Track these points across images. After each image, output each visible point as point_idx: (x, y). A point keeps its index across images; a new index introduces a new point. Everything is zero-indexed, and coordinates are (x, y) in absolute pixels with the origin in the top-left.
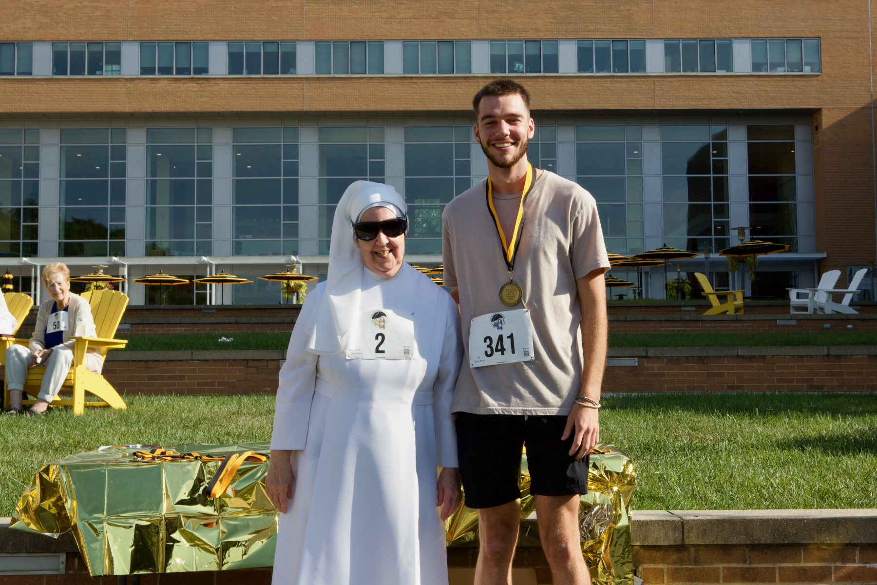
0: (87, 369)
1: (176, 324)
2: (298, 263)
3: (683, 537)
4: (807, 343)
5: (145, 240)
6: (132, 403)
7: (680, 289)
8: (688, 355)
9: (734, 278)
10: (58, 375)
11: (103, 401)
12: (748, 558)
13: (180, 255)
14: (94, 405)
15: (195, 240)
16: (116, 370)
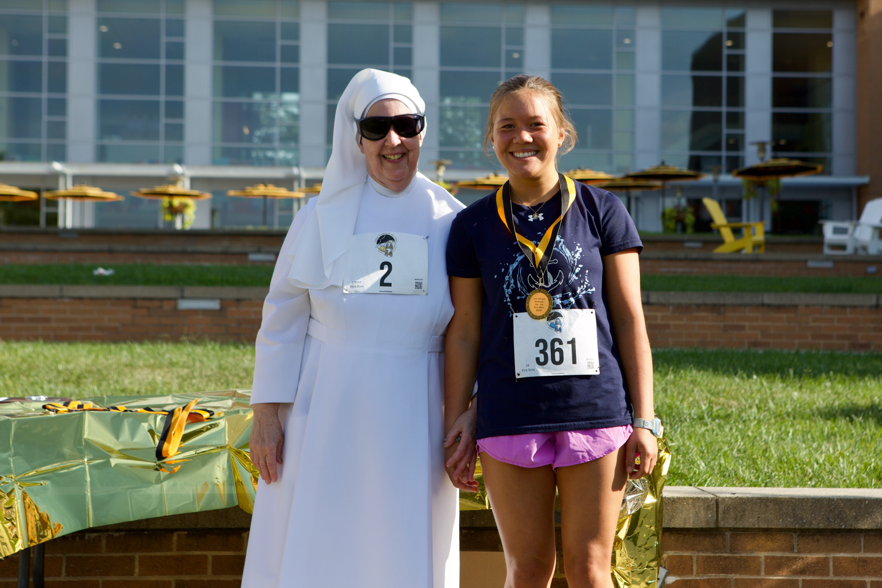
1: (29, 251)
2: (183, 175)
3: (717, 519)
4: (848, 290)
7: (679, 220)
8: (700, 301)
9: (750, 207)
12: (796, 546)
13: (23, 161)
15: (44, 141)
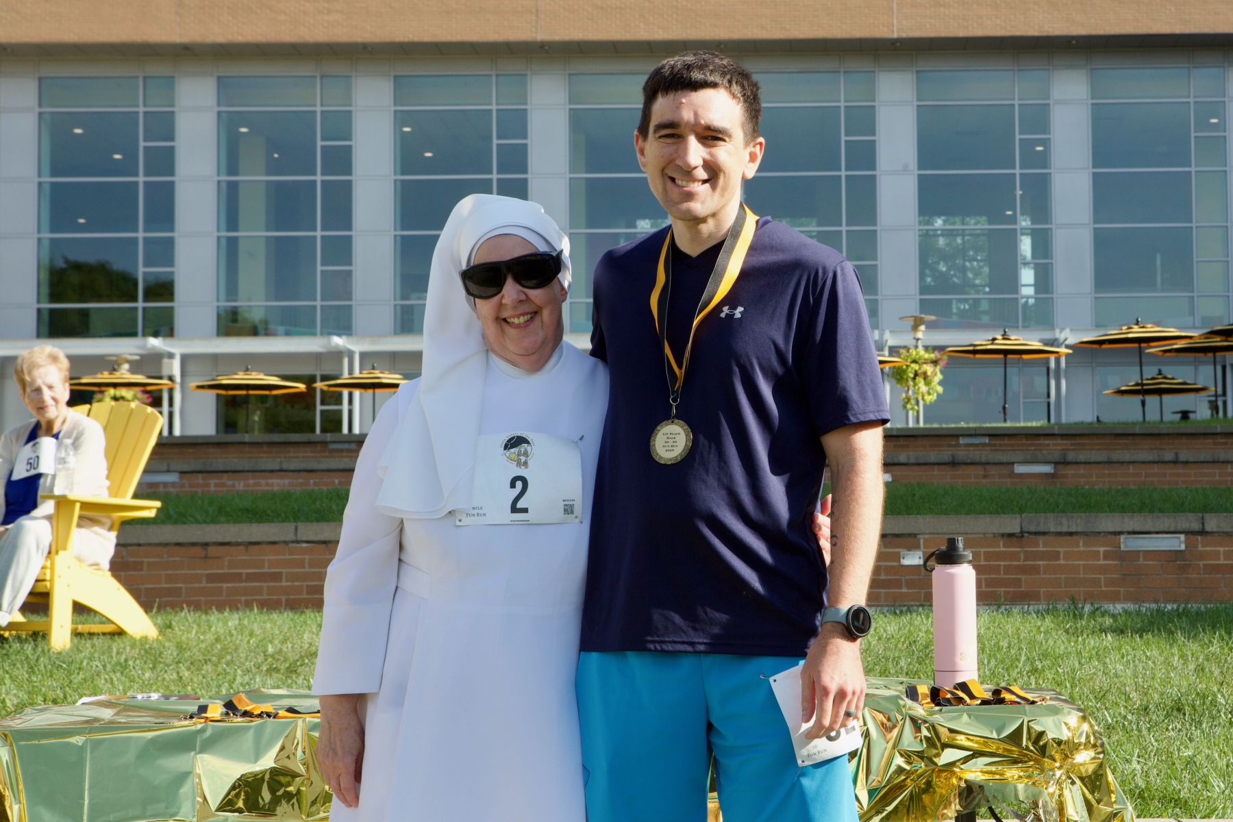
0: (79, 559)
1: (272, 471)
5: (216, 304)
6: (170, 626)
10: (20, 572)
11: (110, 621)
13: (288, 334)
14: (92, 631)
15: (318, 303)
16: (141, 563)
